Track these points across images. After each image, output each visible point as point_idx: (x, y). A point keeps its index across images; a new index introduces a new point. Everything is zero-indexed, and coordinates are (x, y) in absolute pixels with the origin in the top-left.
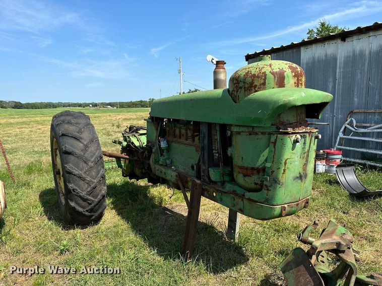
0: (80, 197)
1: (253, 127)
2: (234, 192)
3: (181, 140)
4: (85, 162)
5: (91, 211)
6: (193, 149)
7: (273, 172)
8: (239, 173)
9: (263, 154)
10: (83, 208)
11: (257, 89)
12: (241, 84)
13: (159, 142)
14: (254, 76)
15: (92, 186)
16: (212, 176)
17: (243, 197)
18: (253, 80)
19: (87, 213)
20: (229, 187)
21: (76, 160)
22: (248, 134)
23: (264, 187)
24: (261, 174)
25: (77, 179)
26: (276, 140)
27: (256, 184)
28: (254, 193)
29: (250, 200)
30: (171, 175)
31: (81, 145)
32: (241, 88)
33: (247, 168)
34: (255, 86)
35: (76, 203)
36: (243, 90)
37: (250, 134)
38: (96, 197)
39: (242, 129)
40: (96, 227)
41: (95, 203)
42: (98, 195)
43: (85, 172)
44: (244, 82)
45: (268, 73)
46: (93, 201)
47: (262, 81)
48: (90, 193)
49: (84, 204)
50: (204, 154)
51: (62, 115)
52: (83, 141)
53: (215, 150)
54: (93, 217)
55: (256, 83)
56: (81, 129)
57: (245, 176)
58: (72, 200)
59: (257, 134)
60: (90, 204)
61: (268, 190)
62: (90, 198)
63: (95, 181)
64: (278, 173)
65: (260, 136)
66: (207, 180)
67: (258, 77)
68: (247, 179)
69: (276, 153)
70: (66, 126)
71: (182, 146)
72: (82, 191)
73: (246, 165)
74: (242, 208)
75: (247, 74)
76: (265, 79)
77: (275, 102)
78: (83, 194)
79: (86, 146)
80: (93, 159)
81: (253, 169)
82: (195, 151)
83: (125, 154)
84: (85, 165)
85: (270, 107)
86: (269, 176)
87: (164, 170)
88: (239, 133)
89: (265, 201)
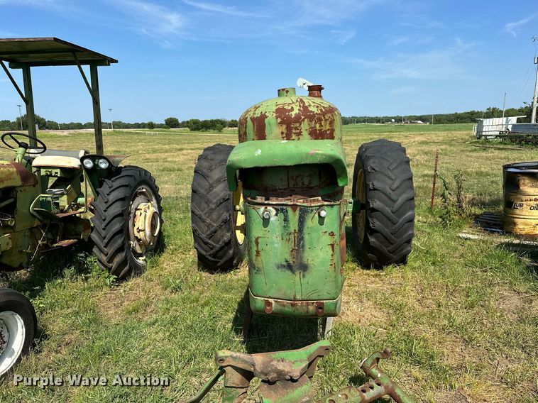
0: (201, 238)
4: (207, 203)
5: (214, 256)
10: (206, 251)
11: (242, 139)
15: (212, 229)
19: (210, 258)
21: (200, 199)
31: (207, 183)
38: (218, 242)
41: (217, 249)
42: (220, 241)
43: (205, 214)
45: (248, 119)
46: (214, 247)
47: (244, 130)
52: (209, 180)
54: (219, 264)
55: (241, 132)
60: (211, 249)
62: (210, 242)
63: (215, 225)
76: (246, 128)
78: (203, 236)
80: (215, 201)
84: (206, 206)
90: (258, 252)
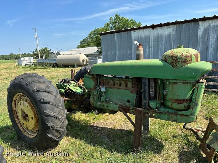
0: (56, 130)
1: (185, 81)
2: (168, 112)
3: (116, 87)
4: (57, 107)
5: (60, 137)
6: (129, 92)
7: (195, 101)
8: (174, 102)
9: (190, 92)
10: (56, 136)
11: (188, 62)
12: (179, 60)
13: (100, 89)
14: (187, 56)
15: (62, 121)
16: (152, 105)
17: (176, 114)
18: (186, 58)
19: (57, 140)
20: (163, 110)
21: (52, 106)
22: (182, 83)
23: (191, 108)
24: (188, 102)
25: (54, 119)
26: (198, 86)
27: (185, 107)
28: (185, 112)
29: (181, 115)
31: (53, 96)
32: (179, 62)
33: (180, 100)
34: (187, 61)
35: (53, 135)
36: (180, 62)
37: (184, 84)
38: (63, 128)
39: (178, 81)
42: (64, 126)
43: (58, 114)
44: (181, 59)
45: (193, 55)
47: (190, 59)
48: (61, 126)
49: (57, 134)
50: (145, 94)
52: (53, 93)
53: (152, 92)
55: (187, 60)
56: (48, 85)
57: (179, 104)
58: (49, 133)
59: (187, 83)
60: (60, 133)
61: (193, 109)
62: (61, 129)
63: (64, 118)
64: (198, 101)
65: (189, 84)
66: (148, 107)
67: (189, 57)
68: (180, 105)
69: (198, 92)
70: (37, 84)
71: (117, 90)
72: (57, 126)
73: (180, 99)
74: (176, 119)
75: (182, 55)
76: (192, 58)
77: (203, 70)
78: (57, 128)
79: (56, 96)
80: (61, 104)
81: (184, 100)
83: (64, 97)
84: (57, 109)
85: (201, 72)
86: (194, 102)
87: (106, 104)
88: (176, 83)
89: (191, 114)
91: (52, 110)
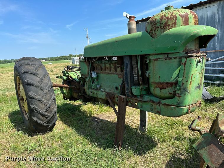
0: (40, 113)
1: (168, 54)
2: (152, 101)
3: (107, 71)
4: (42, 90)
5: (48, 122)
6: (116, 76)
7: (183, 84)
8: (156, 87)
9: (175, 72)
10: (42, 121)
11: (170, 27)
12: (158, 25)
13: (91, 74)
14: (168, 18)
15: (48, 106)
16: (134, 92)
17: (159, 103)
18: (167, 21)
19: (45, 124)
20: (146, 98)
21: (36, 88)
22: (164, 59)
23: (177, 95)
24: (174, 86)
25: (38, 101)
26: (186, 61)
27: (170, 93)
28: (169, 100)
29: (166, 105)
30: (102, 95)
31: (38, 78)
32: (158, 27)
33: (163, 84)
34: (169, 25)
35: (38, 118)
36: (160, 29)
37: (166, 59)
38: (50, 113)
39: (158, 57)
40: (51, 133)
42: (52, 111)
43: (42, 97)
44: (160, 23)
45: (177, 15)
46: (49, 116)
47: (174, 21)
48: (46, 111)
49: (43, 118)
51: (22, 60)
52: (39, 76)
53: (135, 74)
54: (49, 127)
55: (169, 23)
56: (36, 68)
57: (161, 89)
58: (34, 116)
59: (170, 59)
60: (47, 118)
61: (179, 96)
62: (47, 114)
63: (50, 102)
64: (187, 85)
65: (173, 60)
66: (130, 95)
67: (171, 19)
68: (163, 91)
69: (186, 70)
70: (26, 66)
71: (107, 75)
72: (41, 109)
73: (162, 81)
74: (159, 110)
75: (162, 17)
76: (176, 20)
77: (187, 34)
78: (42, 111)
79: (42, 79)
80: (47, 88)
81: (167, 83)
82: (117, 77)
83: (66, 84)
84: (42, 92)
85: (184, 38)
86: (180, 87)
87: (95, 92)
88: (156, 60)
89: (177, 104)
90: (191, 82)
91: (36, 93)
